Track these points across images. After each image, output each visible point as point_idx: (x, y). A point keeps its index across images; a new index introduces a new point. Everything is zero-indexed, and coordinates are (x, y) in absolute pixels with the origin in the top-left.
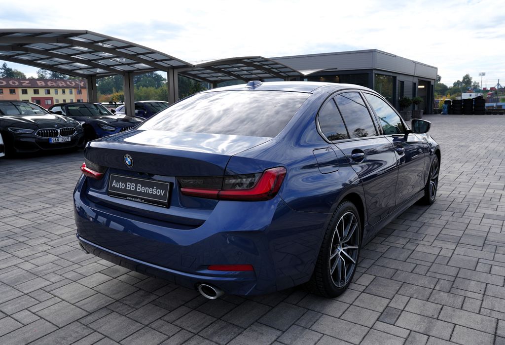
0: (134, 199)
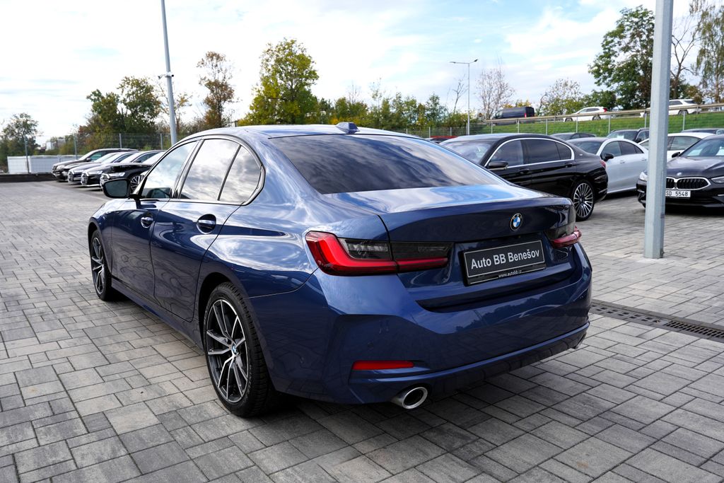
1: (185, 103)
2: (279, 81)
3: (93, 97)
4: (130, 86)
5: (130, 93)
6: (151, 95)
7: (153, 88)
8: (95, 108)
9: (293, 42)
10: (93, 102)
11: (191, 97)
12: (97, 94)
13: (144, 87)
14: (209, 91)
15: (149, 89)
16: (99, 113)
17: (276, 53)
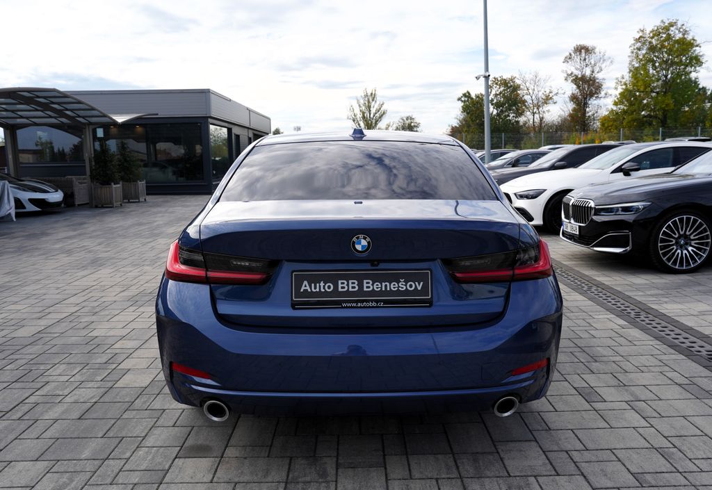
0: (359, 305)
1: (550, 101)
2: (651, 71)
3: (463, 99)
4: (498, 87)
5: (498, 93)
6: (518, 95)
7: (519, 87)
8: (465, 109)
9: (671, 25)
10: (463, 104)
11: (557, 94)
12: (467, 95)
13: (511, 86)
14: (575, 87)
15: (516, 88)
16: (468, 113)
17: (650, 40)
